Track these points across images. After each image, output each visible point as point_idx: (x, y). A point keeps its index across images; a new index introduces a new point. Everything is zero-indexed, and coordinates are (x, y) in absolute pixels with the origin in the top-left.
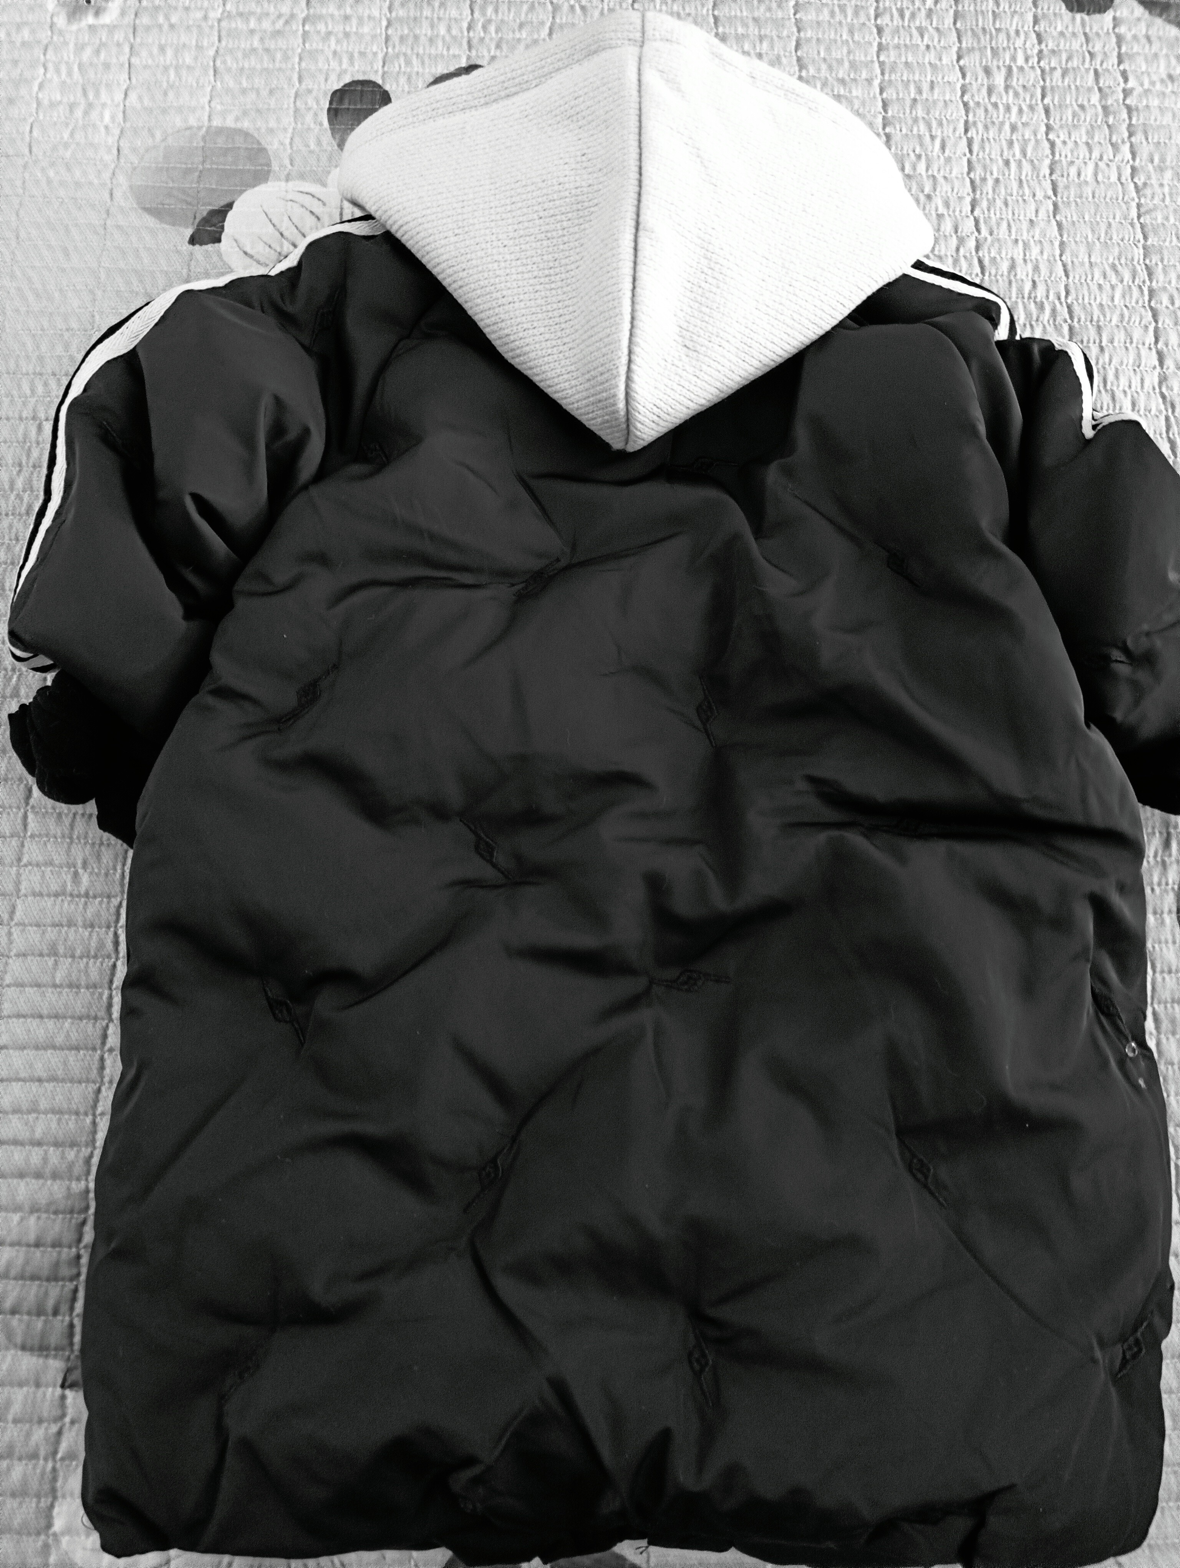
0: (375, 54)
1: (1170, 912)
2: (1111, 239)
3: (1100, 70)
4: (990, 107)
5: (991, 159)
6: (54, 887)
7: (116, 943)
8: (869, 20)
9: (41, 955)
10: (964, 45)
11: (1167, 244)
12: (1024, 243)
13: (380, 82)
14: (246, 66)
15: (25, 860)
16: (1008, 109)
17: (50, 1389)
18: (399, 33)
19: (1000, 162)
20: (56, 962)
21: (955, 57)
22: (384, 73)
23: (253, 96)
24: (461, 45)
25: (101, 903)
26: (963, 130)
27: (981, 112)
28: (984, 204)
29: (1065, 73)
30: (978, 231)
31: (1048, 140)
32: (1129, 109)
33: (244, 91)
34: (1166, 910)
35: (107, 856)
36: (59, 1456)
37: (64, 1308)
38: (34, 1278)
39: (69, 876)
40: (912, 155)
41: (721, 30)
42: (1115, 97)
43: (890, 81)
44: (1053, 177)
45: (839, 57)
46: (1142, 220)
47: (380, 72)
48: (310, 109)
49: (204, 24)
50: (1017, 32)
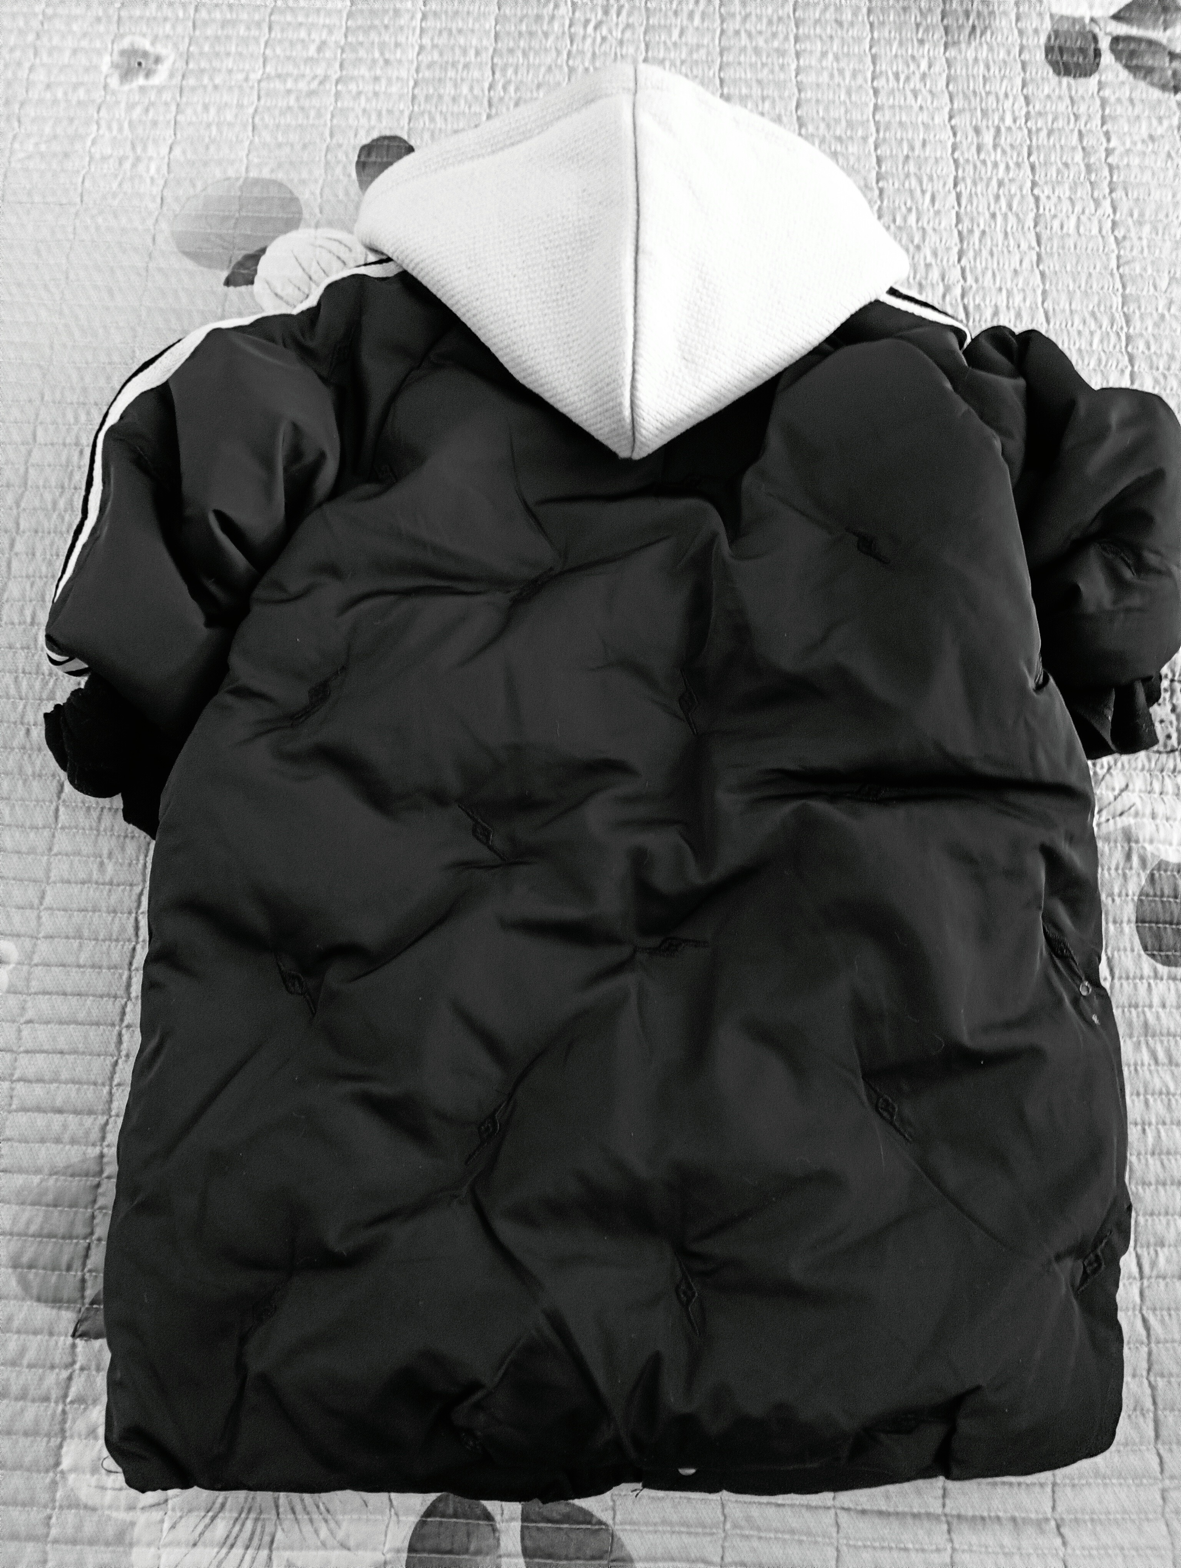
0: (402, 112)
1: (1129, 921)
2: (1091, 287)
3: (1084, 131)
4: (979, 164)
5: (978, 213)
6: (82, 875)
7: (137, 928)
8: (866, 81)
9: (67, 937)
10: (955, 106)
11: (1145, 293)
12: (1007, 290)
13: (405, 137)
14: (283, 122)
15: (55, 850)
16: (995, 165)
17: (62, 1338)
18: (425, 92)
19: (987, 215)
20: (81, 946)
21: (947, 117)
22: (410, 129)
23: (287, 149)
24: (481, 104)
25: (123, 891)
26: (952, 185)
27: (970, 168)
28: (971, 254)
29: (1050, 133)
30: (964, 278)
31: (1033, 195)
32: (1111, 168)
33: (280, 146)
34: (1125, 919)
35: (131, 848)
36: (68, 1400)
37: (77, 1264)
38: (50, 1236)
39: (95, 866)
40: (903, 209)
41: (726, 91)
42: (1097, 155)
43: (884, 139)
44: (1038, 229)
45: (837, 116)
46: (1121, 270)
47: (406, 127)
48: (338, 162)
49: (245, 85)
50: (1006, 95)
